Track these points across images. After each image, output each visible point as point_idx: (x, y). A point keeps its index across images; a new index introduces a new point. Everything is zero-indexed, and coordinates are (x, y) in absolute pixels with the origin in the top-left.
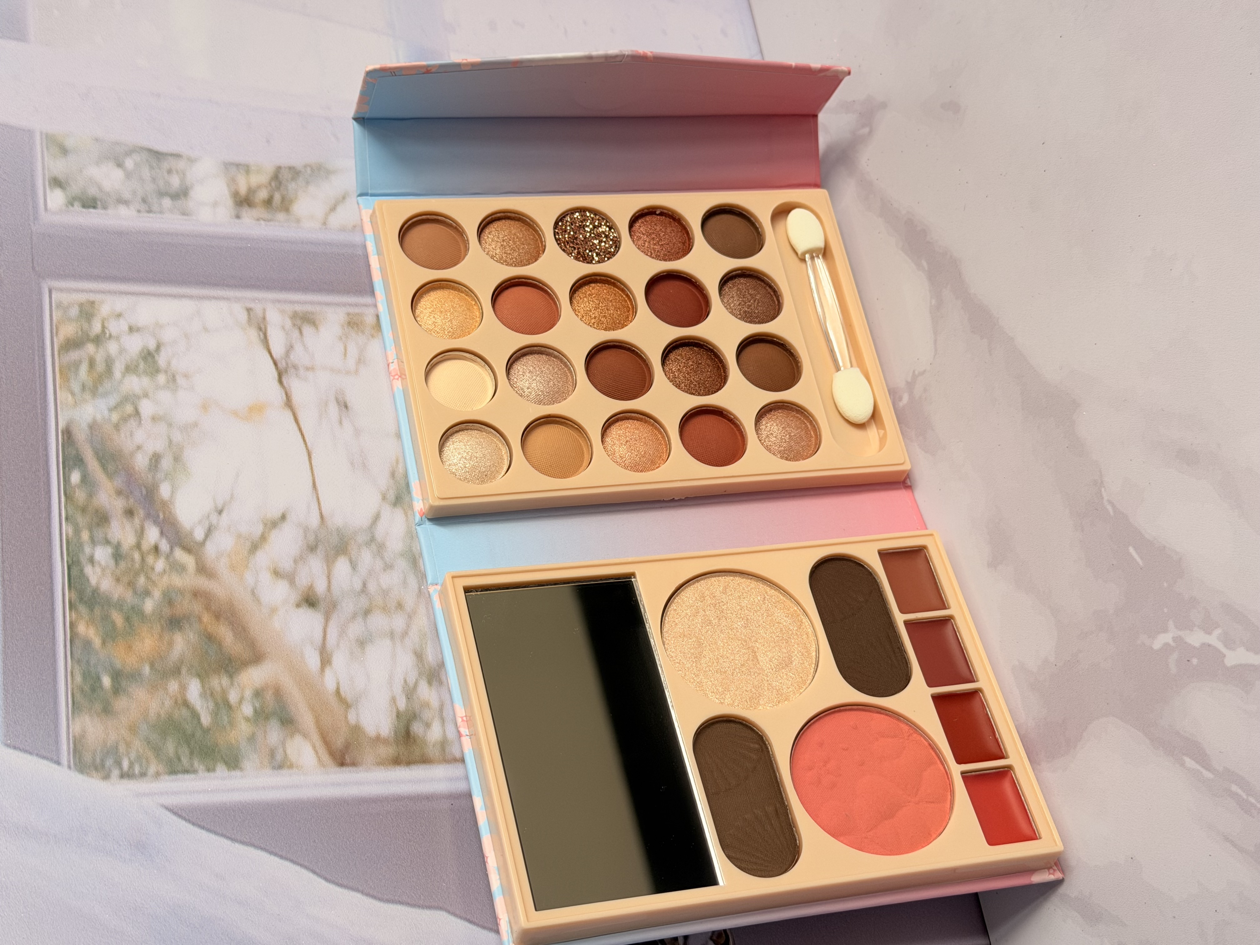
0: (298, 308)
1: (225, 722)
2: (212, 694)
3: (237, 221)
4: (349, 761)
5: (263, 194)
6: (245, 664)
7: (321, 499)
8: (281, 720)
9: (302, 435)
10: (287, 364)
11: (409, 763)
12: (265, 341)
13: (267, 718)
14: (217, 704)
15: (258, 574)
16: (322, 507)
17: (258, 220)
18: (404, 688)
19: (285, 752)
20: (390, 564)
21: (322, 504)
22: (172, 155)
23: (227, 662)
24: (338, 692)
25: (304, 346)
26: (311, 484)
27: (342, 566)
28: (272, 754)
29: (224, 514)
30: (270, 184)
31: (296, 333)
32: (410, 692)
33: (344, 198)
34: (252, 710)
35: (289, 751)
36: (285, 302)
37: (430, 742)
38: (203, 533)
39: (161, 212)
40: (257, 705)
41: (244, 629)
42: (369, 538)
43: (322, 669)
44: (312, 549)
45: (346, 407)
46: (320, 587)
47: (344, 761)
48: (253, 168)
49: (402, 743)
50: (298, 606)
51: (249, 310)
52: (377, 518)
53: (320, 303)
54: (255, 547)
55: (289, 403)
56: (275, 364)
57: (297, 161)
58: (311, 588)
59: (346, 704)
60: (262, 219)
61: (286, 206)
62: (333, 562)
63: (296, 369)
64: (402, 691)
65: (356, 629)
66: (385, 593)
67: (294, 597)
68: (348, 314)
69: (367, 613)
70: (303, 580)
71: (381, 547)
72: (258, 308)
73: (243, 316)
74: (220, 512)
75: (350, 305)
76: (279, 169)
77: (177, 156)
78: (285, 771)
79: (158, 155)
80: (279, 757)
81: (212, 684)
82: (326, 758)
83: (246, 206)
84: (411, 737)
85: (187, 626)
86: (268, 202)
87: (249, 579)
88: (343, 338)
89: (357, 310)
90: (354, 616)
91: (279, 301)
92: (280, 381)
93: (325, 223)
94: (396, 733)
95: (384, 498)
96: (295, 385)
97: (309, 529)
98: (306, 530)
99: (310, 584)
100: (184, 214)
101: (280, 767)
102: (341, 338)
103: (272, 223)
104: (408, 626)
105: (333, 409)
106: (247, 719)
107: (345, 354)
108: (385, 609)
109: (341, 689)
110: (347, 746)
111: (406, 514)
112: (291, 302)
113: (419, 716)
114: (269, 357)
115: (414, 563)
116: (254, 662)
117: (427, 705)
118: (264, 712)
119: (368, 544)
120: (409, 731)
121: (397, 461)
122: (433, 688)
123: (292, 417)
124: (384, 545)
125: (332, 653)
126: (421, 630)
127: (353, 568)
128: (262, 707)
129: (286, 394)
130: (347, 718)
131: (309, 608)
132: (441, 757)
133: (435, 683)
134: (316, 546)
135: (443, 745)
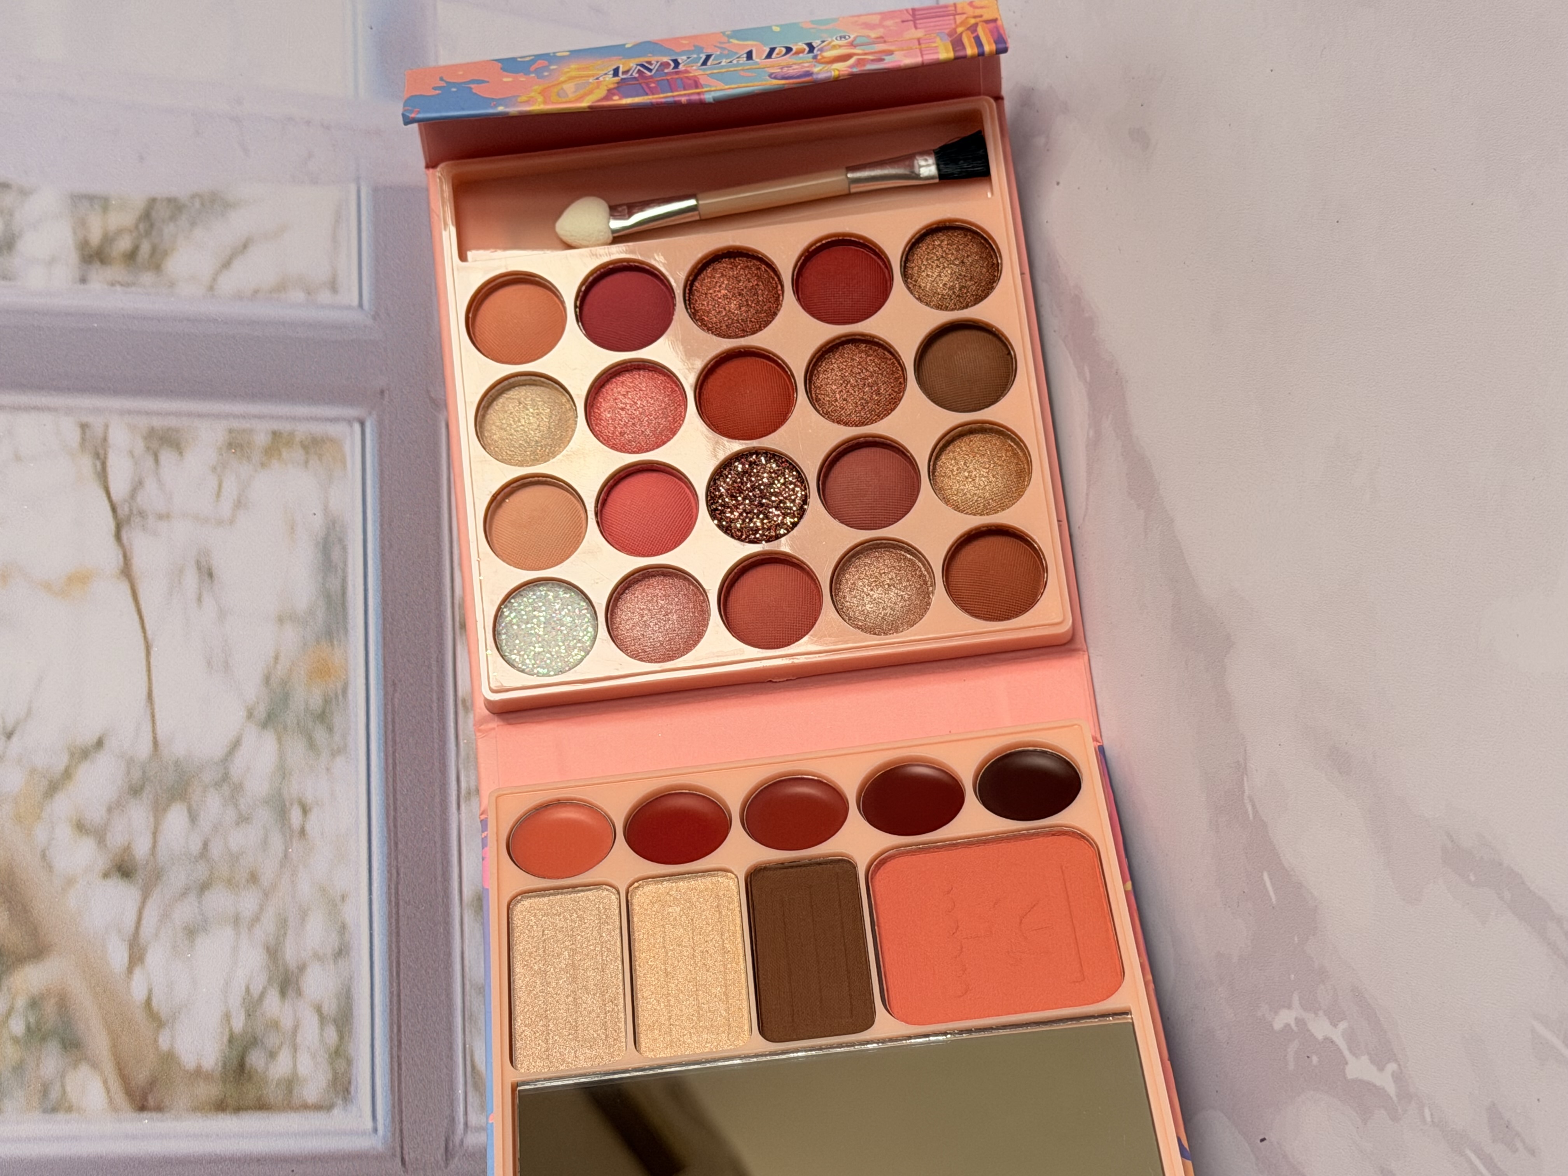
0: (157, 422)
3: (82, 287)
4: (152, 1104)
5: (124, 244)
6: (22, 959)
7: (157, 716)
8: (63, 1042)
9: (141, 618)
10: (131, 510)
11: (238, 1109)
12: (103, 476)
13: (44, 1039)
15: (53, 829)
16: (158, 728)
17: (113, 285)
18: (244, 999)
19: (63, 1086)
20: (246, 815)
21: (158, 724)
24: (148, 1002)
25: (159, 480)
26: (145, 691)
27: (176, 818)
28: (45, 1091)
29: (15, 739)
30: (137, 227)
31: (149, 462)
32: (252, 1006)
33: (245, 246)
34: (24, 1027)
35: (68, 1089)
36: (139, 412)
37: (272, 1080)
40: (31, 1020)
41: (26, 910)
42: (220, 776)
43: (130, 970)
44: (135, 791)
45: (210, 575)
46: (141, 849)
47: (145, 1103)
48: (114, 202)
49: (232, 1079)
50: (106, 875)
51: (84, 427)
52: (236, 744)
53: (190, 414)
54: (53, 788)
55: (127, 571)
56: (114, 509)
57: (180, 189)
58: (127, 849)
59: (157, 1020)
60: (119, 283)
61: (156, 262)
62: (165, 810)
63: (143, 517)
64: (240, 1005)
65: (185, 912)
66: (234, 858)
67: (102, 862)
68: (230, 431)
69: (204, 887)
70: (117, 839)
71: (238, 789)
72: (97, 422)
73: (73, 436)
74: (9, 735)
75: (236, 416)
76: (153, 201)
77: (4, 186)
78: (60, 1116)
80: (54, 1095)
82: (120, 1098)
83: (99, 263)
84: (246, 1072)
86: (131, 256)
87: (41, 834)
88: (219, 470)
89: (244, 424)
90: (184, 894)
91: (129, 412)
92: (118, 537)
93: (211, 288)
94: (224, 1066)
95: (250, 715)
96: (138, 540)
97: (134, 762)
98: (130, 762)
99: (127, 844)
101: (54, 1110)
102: (214, 469)
103: (133, 289)
104: (262, 908)
105: (191, 579)
106: (16, 1040)
107: (218, 494)
108: (231, 883)
109: (153, 998)
110: (153, 1083)
111: (279, 740)
112: (148, 413)
113: (261, 1041)
114: (105, 499)
115: (282, 813)
116: (34, 957)
117: (275, 1025)
118: (40, 1030)
119: (218, 785)
120: (244, 1063)
121: (276, 658)
122: (286, 1001)
123: (129, 592)
124: (242, 787)
125: (147, 946)
126: (279, 914)
127: (193, 820)
128: (38, 1023)
129: (125, 556)
130: (158, 1042)
131: (121, 879)
132: (286, 1102)
133: (291, 993)
134: (142, 788)
135: (290, 1083)
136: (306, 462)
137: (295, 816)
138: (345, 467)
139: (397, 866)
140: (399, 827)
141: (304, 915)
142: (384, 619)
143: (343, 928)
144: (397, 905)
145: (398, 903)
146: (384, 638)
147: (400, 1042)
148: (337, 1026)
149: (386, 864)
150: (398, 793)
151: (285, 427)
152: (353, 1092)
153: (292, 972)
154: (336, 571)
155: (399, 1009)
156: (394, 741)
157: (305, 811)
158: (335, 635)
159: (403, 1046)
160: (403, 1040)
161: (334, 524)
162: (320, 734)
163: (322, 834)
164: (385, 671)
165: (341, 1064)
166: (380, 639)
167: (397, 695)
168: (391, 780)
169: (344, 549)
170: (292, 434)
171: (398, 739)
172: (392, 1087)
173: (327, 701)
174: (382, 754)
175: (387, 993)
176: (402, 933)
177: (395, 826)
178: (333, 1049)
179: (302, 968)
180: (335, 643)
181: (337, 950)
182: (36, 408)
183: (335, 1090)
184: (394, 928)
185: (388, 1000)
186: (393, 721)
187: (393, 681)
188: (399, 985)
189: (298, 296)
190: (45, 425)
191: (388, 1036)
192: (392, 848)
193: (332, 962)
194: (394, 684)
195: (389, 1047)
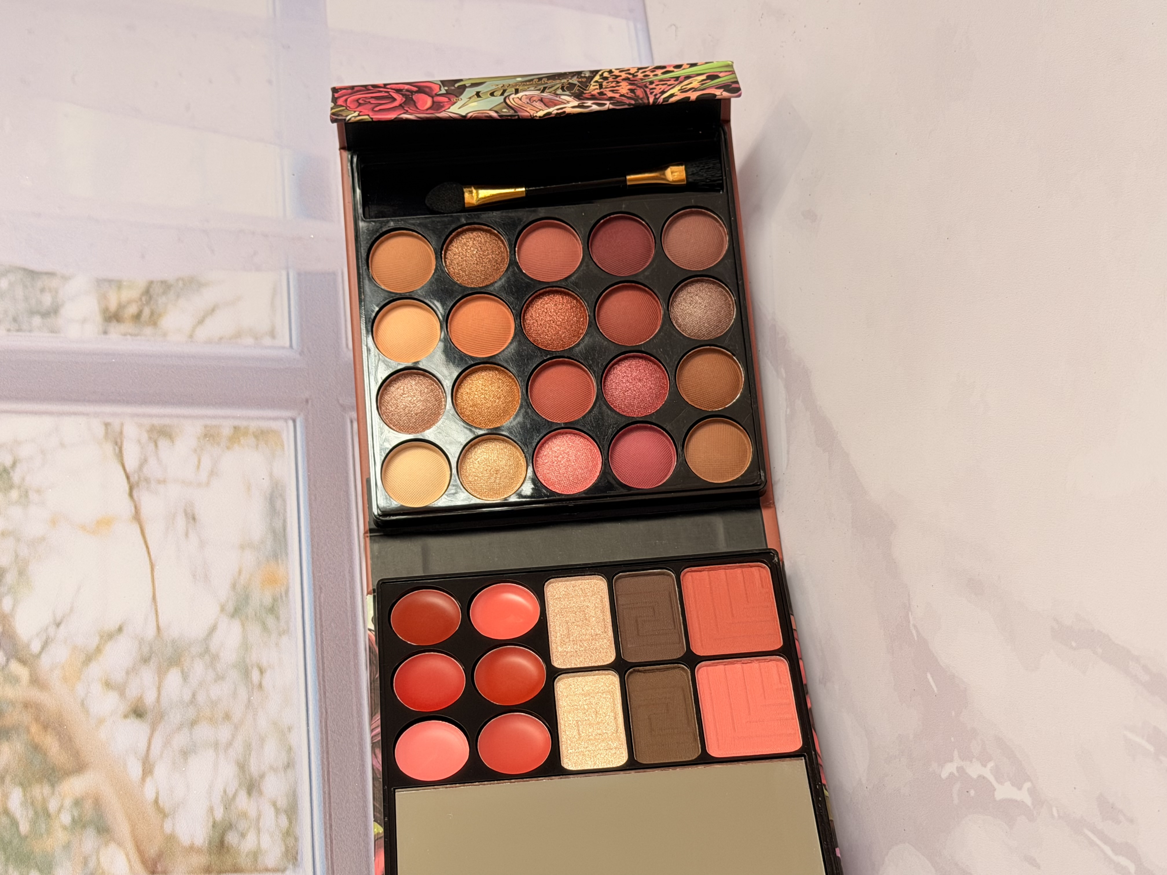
0: (156, 421)
1: (43, 831)
2: (32, 803)
3: (104, 336)
4: (160, 869)
5: (133, 309)
6: (68, 773)
7: (159, 611)
8: (98, 828)
9: (147, 547)
10: (139, 478)
12: (120, 456)
13: (84, 827)
14: (36, 813)
15: (89, 685)
16: (160, 619)
17: (125, 335)
18: (222, 798)
19: (98, 859)
20: (221, 675)
21: (160, 616)
22: (47, 273)
23: (50, 771)
24: (156, 801)
25: (158, 458)
26: (151, 596)
27: (173, 677)
28: (85, 861)
29: (62, 627)
30: (141, 299)
31: (152, 446)
32: (228, 802)
33: (213, 310)
34: (70, 819)
35: (102, 859)
36: (144, 415)
37: (243, 852)
38: (40, 646)
39: (30, 331)
40: (75, 814)
41: (70, 739)
42: (203, 650)
43: (143, 779)
44: (146, 660)
45: (194, 519)
46: (150, 698)
47: (155, 869)
48: (125, 283)
49: (215, 852)
50: (126, 716)
51: (107, 425)
52: (213, 629)
53: (178, 416)
54: (89, 659)
55: (137, 517)
56: (128, 477)
57: (169, 276)
58: (140, 699)
59: (162, 813)
60: (129, 333)
61: (154, 320)
62: (165, 673)
63: (147, 482)
64: (220, 801)
65: (181, 740)
66: (214, 704)
67: (123, 708)
68: (206, 426)
69: (193, 723)
70: (132, 692)
71: (215, 658)
72: (116, 422)
73: (100, 431)
74: (58, 625)
75: (209, 417)
76: (151, 283)
77: (51, 274)
79: (32, 274)
80: (92, 864)
81: (33, 793)
82: (138, 866)
83: (115, 321)
84: (225, 847)
85: (15, 737)
86: (137, 317)
87: (80, 690)
88: (199, 451)
89: (215, 422)
90: (180, 728)
91: (137, 415)
92: (131, 495)
93: (191, 336)
94: (210, 843)
95: (223, 609)
96: (145, 497)
97: (144, 641)
98: (141, 641)
99: (139, 695)
100: (52, 331)
102: (195, 451)
103: (139, 337)
104: (233, 736)
105: (181, 522)
106: (65, 828)
107: (198, 467)
108: (212, 720)
109: (160, 798)
110: (160, 855)
111: (243, 625)
112: (150, 416)
113: (235, 826)
114: (122, 472)
115: (246, 673)
116: (76, 772)
117: (244, 815)
118: (81, 821)
119: (201, 655)
120: (223, 841)
121: (240, 572)
122: (252, 799)
123: (139, 531)
124: (218, 657)
125: (154, 763)
126: (246, 740)
127: (185, 679)
128: (80, 816)
129: (136, 507)
130: (163, 828)
131: (136, 719)
132: (253, 867)
133: (255, 793)
134: (150, 658)
135: (256, 855)
136: (257, 445)
137: (255, 675)
138: (283, 449)
139: (326, 707)
140: (326, 681)
141: (262, 740)
142: (312, 546)
143: (290, 749)
144: (327, 733)
145: (327, 732)
146: (313, 559)
147: (331, 826)
148: (287, 815)
149: (318, 706)
150: (325, 659)
151: (243, 424)
152: (299, 859)
153: (256, 780)
154: (279, 515)
155: (330, 803)
156: (322, 626)
157: (262, 672)
158: (279, 556)
159: (333, 828)
160: (333, 824)
161: (276, 485)
162: (270, 621)
163: (274, 687)
164: (314, 580)
165: (291, 841)
166: (311, 560)
167: (323, 595)
168: (319, 650)
169: (284, 501)
170: (247, 428)
171: (324, 624)
172: (327, 855)
173: (275, 600)
174: (313, 634)
175: (321, 792)
176: (330, 752)
177: (324, 681)
178: (284, 830)
179: (262, 776)
180: (280, 561)
181: (286, 763)
182: (75, 414)
183: (287, 859)
184: (325, 749)
185: (322, 797)
186: (320, 611)
187: (320, 586)
188: (329, 786)
189: (250, 341)
190: (80, 424)
191: (323, 822)
192: (322, 696)
193: (283, 773)
194: (321, 588)
195: (324, 827)
